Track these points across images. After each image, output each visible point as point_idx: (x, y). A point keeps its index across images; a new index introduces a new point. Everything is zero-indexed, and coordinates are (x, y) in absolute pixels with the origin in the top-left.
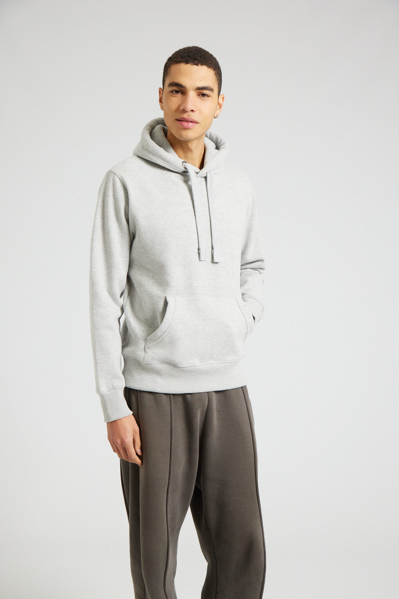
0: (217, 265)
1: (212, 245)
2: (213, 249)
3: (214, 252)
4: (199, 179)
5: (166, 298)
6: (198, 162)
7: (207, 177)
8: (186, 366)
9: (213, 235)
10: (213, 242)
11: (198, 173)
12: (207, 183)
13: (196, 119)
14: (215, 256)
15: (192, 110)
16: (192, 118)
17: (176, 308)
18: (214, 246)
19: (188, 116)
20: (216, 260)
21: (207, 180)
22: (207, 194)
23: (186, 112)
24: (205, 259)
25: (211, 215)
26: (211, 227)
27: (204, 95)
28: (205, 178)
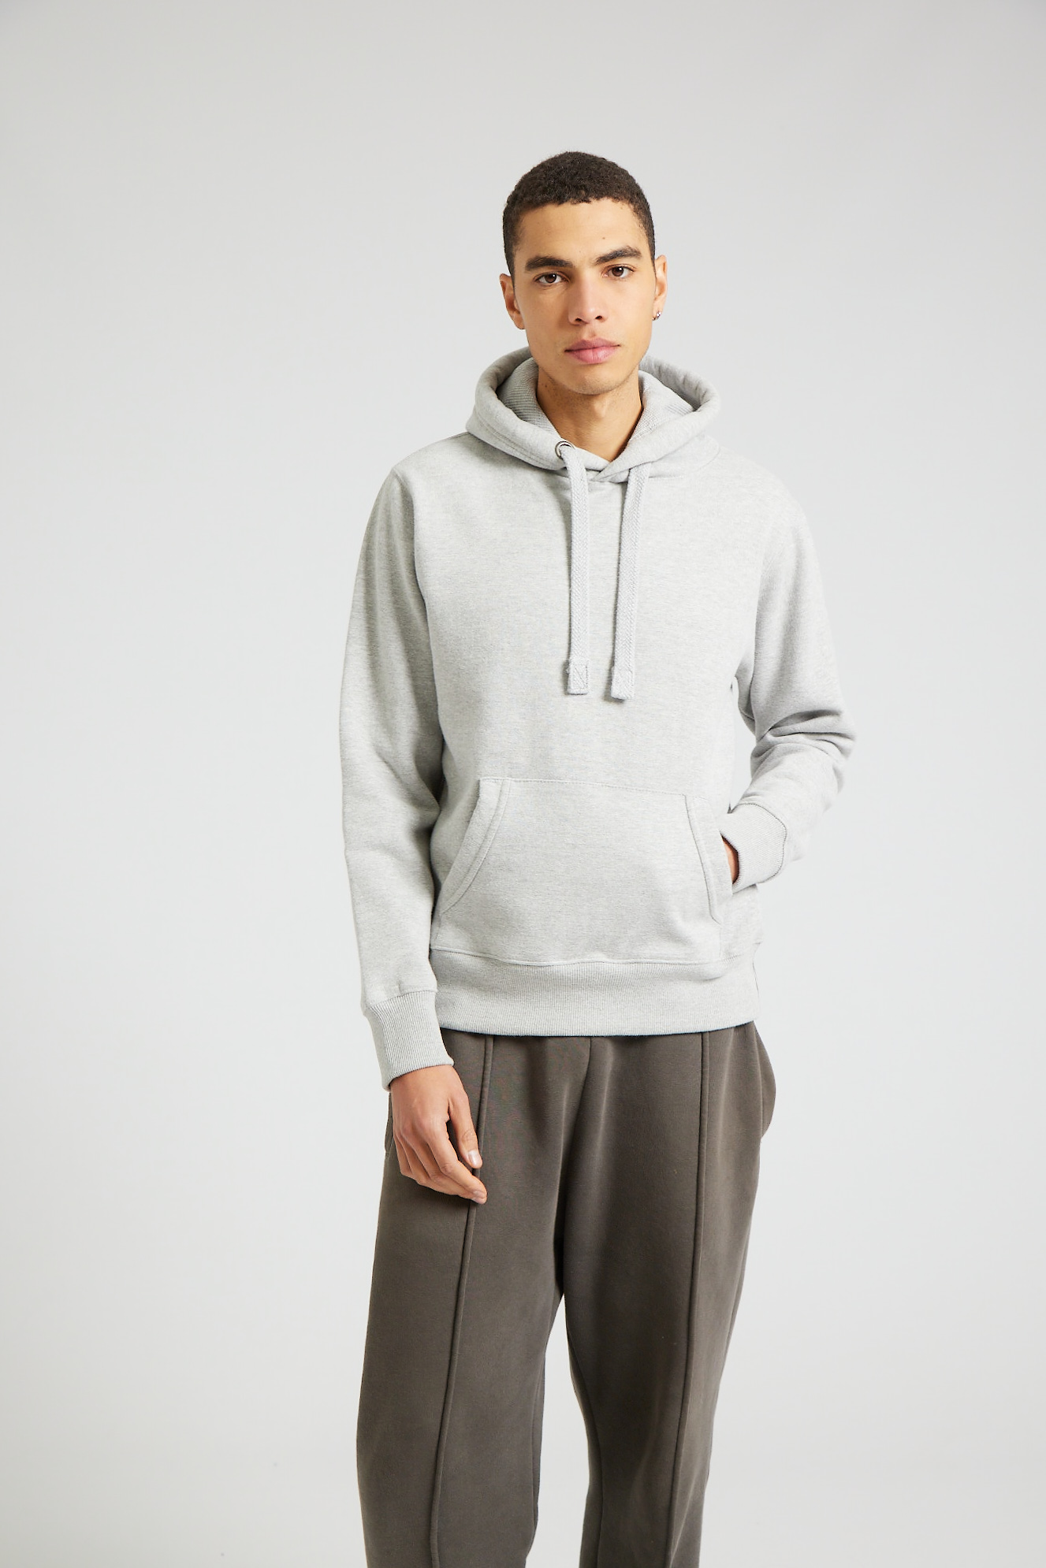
3: (616, 671)
4: (606, 487)
5: (478, 783)
7: (629, 482)
9: (618, 631)
10: (616, 645)
11: (600, 471)
12: (627, 497)
13: (612, 338)
14: (614, 682)
15: (599, 318)
16: (603, 337)
17: (501, 812)
18: (616, 657)
19: (594, 335)
20: (616, 692)
21: (628, 489)
22: (621, 524)
23: (586, 323)
24: (583, 691)
25: (620, 579)
26: (616, 608)
27: (617, 271)
28: (624, 484)
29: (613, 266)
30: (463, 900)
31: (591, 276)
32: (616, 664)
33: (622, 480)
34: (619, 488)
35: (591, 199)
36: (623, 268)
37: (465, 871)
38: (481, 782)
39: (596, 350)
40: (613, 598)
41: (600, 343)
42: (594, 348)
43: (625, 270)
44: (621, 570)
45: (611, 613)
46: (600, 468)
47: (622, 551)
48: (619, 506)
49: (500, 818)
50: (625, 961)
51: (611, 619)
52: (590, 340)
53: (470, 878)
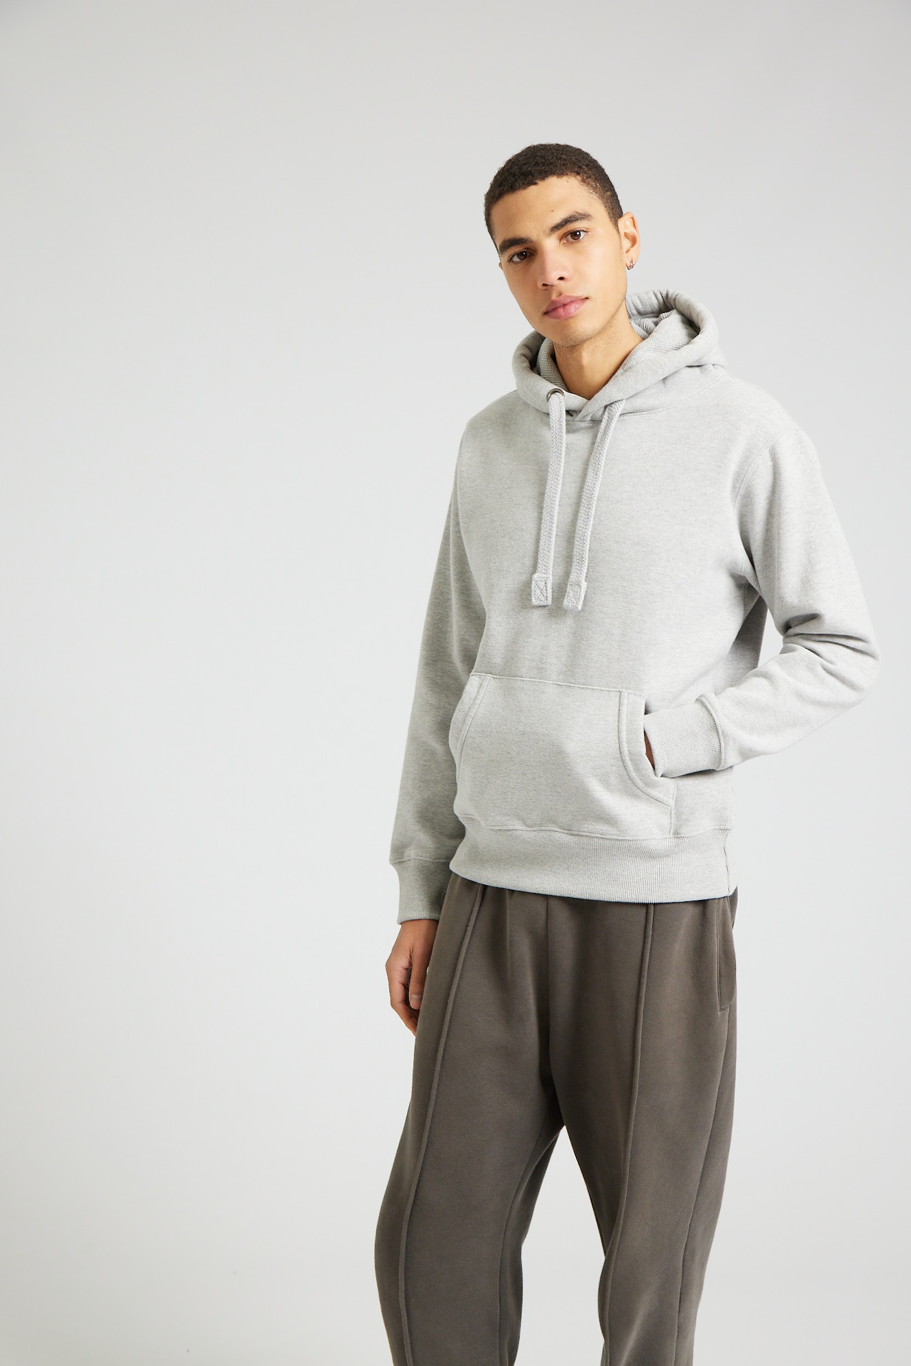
3: (568, 586)
10: (573, 563)
11: (579, 412)
12: (599, 432)
13: (581, 293)
14: (566, 595)
15: (561, 278)
16: (568, 294)
17: (477, 702)
18: (571, 573)
19: (560, 294)
21: (601, 426)
23: (552, 286)
24: (543, 603)
27: (575, 235)
29: (569, 232)
31: (551, 246)
32: (570, 579)
33: (600, 418)
34: (597, 426)
35: (536, 181)
36: (579, 231)
38: (470, 677)
39: (567, 307)
41: (568, 300)
42: (564, 305)
43: (581, 233)
49: (477, 706)
52: (558, 299)
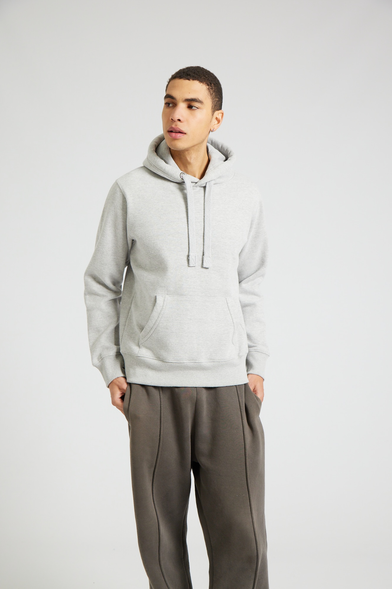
0: (207, 270)
1: (203, 251)
2: (203, 255)
3: (204, 257)
4: (198, 188)
5: (156, 297)
6: (199, 173)
7: (206, 187)
8: (172, 362)
9: (205, 242)
10: (204, 248)
11: (196, 183)
12: (206, 192)
14: (204, 262)
15: (179, 120)
16: (179, 128)
17: (164, 307)
18: (204, 252)
19: (176, 126)
20: (205, 266)
21: (206, 190)
22: (204, 203)
23: (174, 121)
24: (194, 265)
25: (205, 223)
26: (204, 234)
28: (205, 187)
30: (149, 339)
32: (205, 255)
33: (204, 186)
34: (202, 189)
37: (150, 329)
38: (157, 297)
39: (177, 133)
40: (203, 229)
44: (205, 220)
45: (203, 235)
46: (196, 182)
47: (205, 213)
48: (203, 195)
49: (164, 310)
50: (209, 361)
51: (202, 237)
52: (174, 127)
53: (152, 332)
